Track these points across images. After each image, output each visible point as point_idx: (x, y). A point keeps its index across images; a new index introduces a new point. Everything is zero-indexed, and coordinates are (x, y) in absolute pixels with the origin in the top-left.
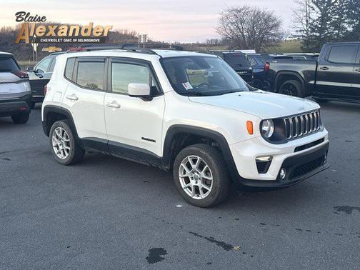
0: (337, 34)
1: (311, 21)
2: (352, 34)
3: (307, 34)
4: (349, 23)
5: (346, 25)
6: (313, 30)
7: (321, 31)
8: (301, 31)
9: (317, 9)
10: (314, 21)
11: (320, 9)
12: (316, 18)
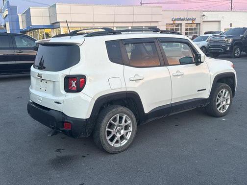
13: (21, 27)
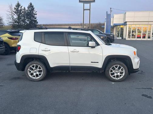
0: (24, 24)
1: (14, 19)
2: (29, 24)
3: (13, 23)
4: (28, 20)
5: (27, 21)
6: (15, 22)
7: (18, 23)
8: (11, 22)
9: (16, 15)
10: (15, 19)
11: (17, 14)
12: (16, 18)
13: (111, 25)
